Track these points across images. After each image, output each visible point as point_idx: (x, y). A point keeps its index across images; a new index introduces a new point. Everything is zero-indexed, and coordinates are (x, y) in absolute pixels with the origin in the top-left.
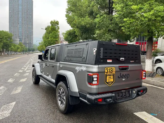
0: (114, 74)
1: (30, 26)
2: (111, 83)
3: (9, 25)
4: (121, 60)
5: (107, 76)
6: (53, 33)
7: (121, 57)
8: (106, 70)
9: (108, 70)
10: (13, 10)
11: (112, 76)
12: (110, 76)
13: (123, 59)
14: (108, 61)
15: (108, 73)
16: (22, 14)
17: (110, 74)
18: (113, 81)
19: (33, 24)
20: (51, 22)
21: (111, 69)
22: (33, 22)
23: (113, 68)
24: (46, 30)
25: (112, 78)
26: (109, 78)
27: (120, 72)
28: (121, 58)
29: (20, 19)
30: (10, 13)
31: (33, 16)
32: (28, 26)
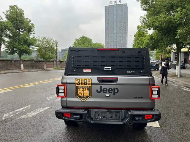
0: (90, 87)
1: (124, 34)
2: (86, 97)
3: (105, 37)
4: (105, 69)
5: (79, 88)
6: (140, 40)
7: (105, 66)
8: (77, 81)
9: (79, 81)
10: (109, 21)
11: (86, 89)
12: (83, 88)
13: (110, 69)
14: (85, 71)
15: (81, 85)
16: (117, 23)
17: (84, 86)
18: (88, 95)
19: (127, 31)
20: (138, 26)
21: (84, 80)
22: (127, 30)
23: (87, 79)
24: (134, 36)
25: (86, 91)
26: (82, 91)
27: (101, 85)
28: (105, 68)
29: (115, 29)
30: (106, 24)
31: (127, 24)
32: (122, 35)
